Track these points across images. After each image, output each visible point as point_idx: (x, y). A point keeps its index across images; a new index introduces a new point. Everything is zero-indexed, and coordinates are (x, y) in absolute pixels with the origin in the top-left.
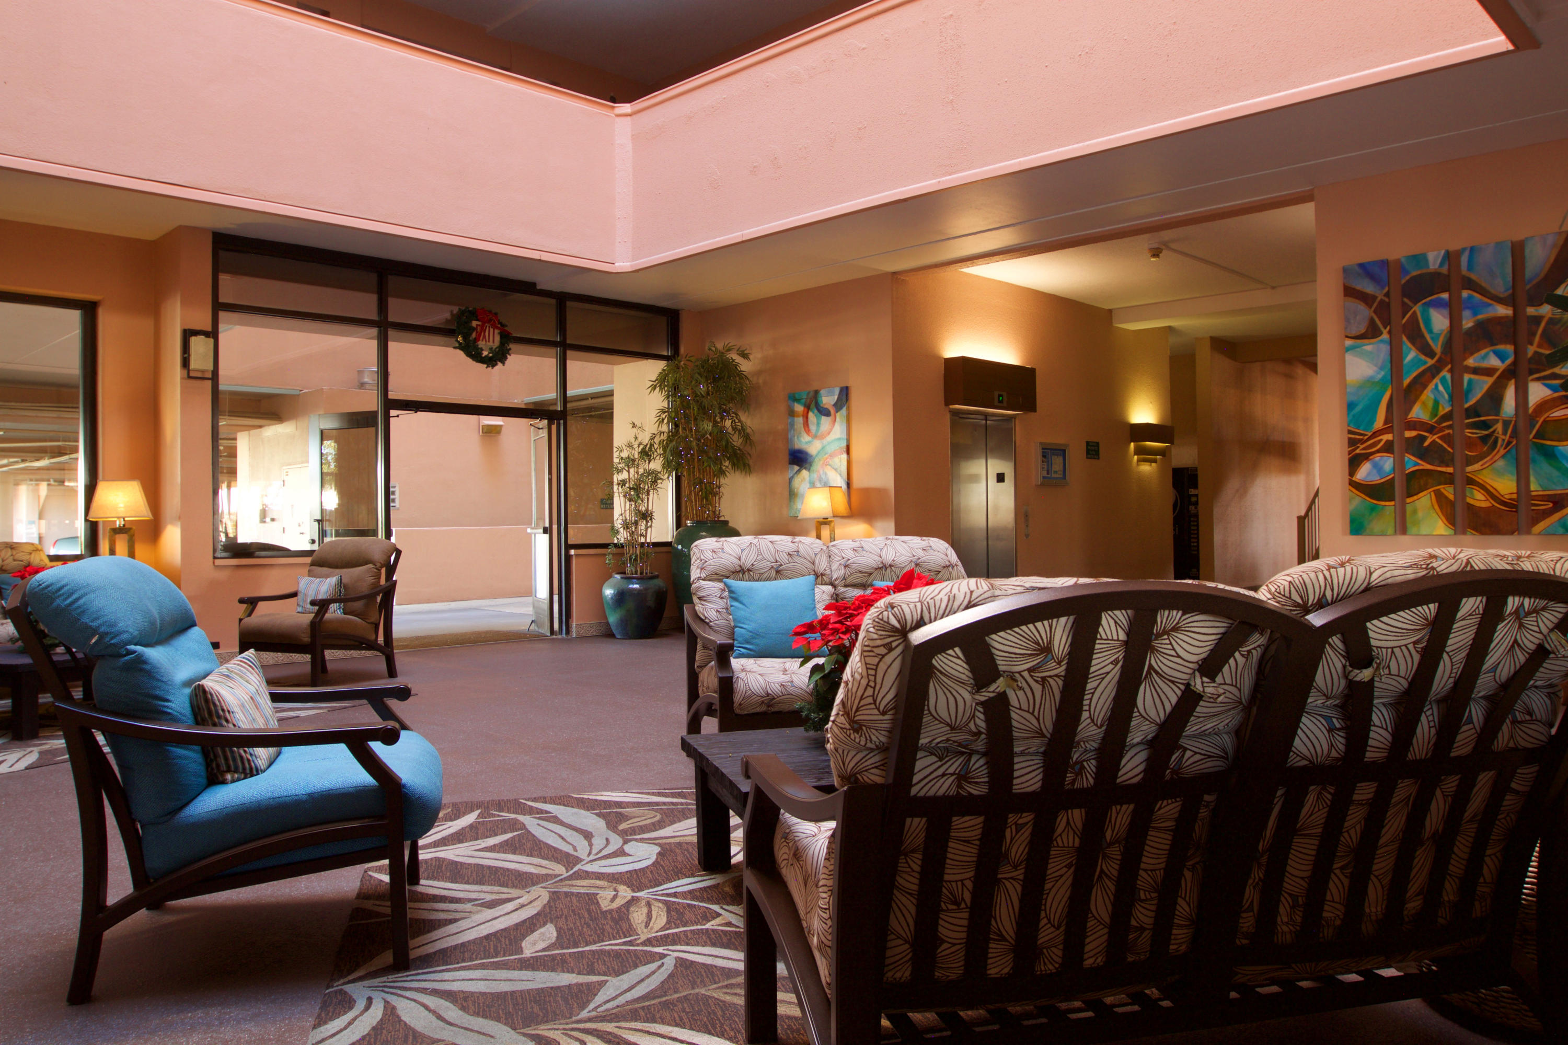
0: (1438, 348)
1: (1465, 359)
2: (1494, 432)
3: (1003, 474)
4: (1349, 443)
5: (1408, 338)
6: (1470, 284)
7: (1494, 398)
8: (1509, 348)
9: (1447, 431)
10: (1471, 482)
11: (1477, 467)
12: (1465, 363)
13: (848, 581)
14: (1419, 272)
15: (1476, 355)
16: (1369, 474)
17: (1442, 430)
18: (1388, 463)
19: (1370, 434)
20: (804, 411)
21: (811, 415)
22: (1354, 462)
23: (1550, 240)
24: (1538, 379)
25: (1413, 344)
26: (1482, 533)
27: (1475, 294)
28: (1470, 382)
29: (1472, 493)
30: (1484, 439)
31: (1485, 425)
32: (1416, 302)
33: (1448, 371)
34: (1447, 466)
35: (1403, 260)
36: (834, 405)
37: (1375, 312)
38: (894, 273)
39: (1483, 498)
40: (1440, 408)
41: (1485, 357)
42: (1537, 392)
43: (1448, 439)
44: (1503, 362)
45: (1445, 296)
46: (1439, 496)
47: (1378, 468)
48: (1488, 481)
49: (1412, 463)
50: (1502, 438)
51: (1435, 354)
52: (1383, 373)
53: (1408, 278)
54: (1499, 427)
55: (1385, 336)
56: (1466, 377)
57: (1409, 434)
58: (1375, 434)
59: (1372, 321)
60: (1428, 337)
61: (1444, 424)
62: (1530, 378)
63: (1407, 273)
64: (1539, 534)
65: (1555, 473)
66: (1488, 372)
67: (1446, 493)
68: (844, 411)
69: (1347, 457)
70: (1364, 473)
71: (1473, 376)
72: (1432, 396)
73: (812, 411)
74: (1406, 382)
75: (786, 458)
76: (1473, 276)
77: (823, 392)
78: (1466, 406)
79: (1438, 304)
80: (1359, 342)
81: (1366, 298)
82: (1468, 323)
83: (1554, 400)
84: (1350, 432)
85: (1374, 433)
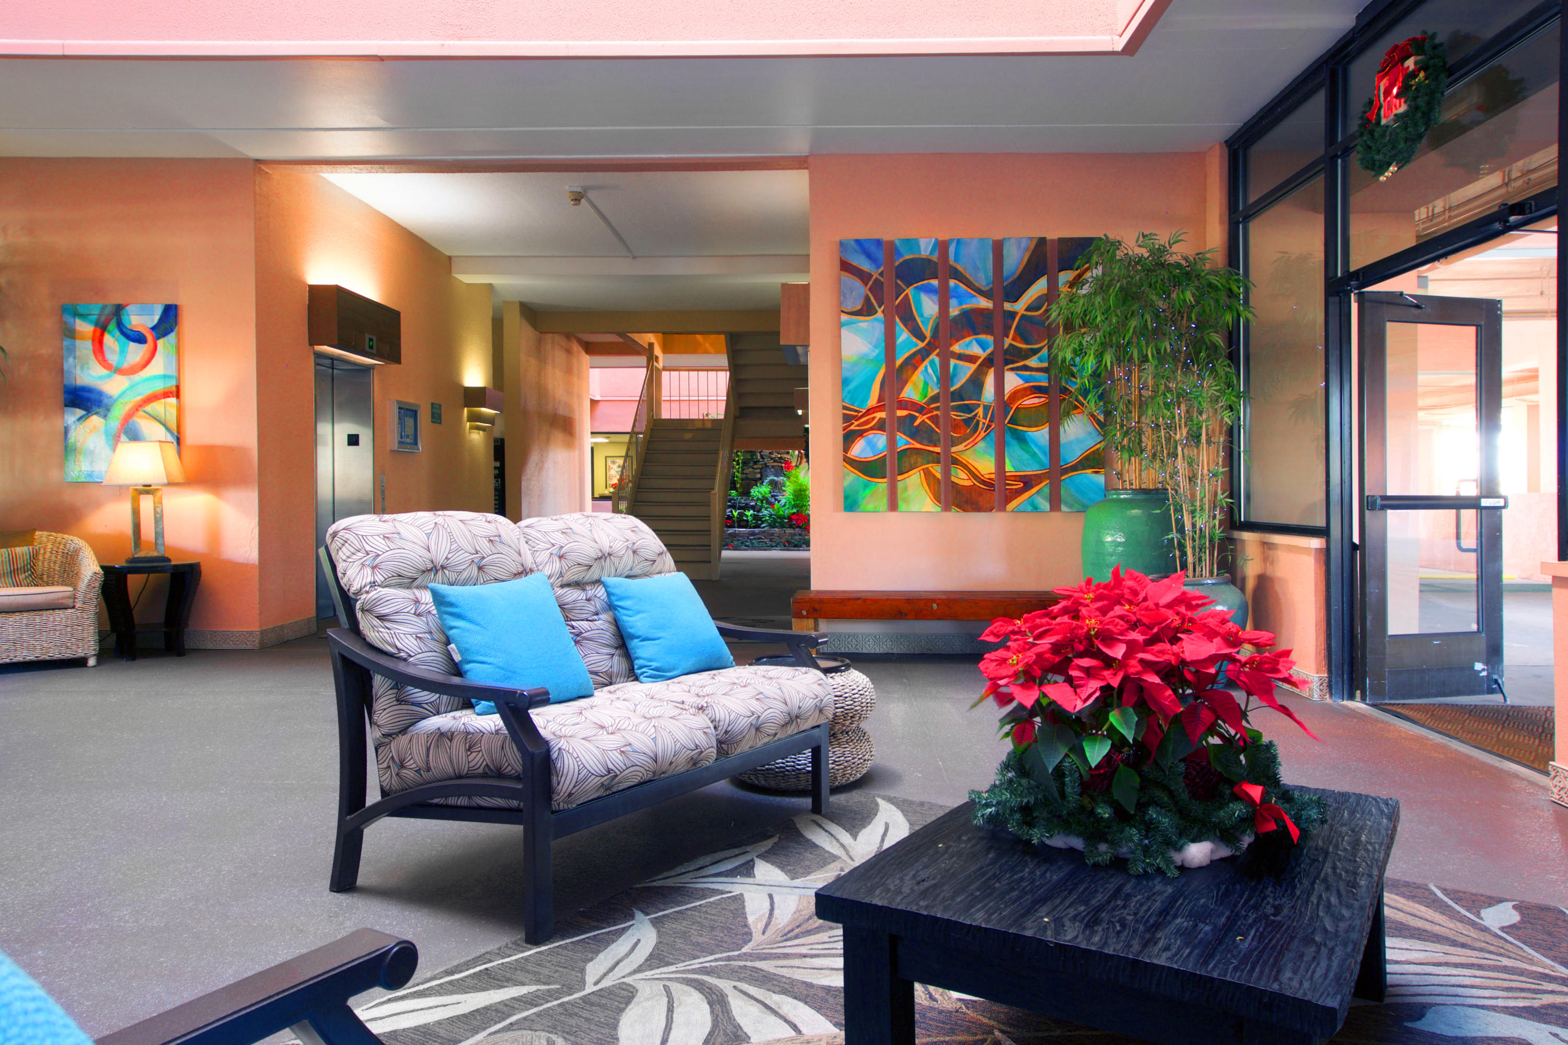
0: (928, 331)
1: (951, 345)
2: (976, 415)
3: (357, 436)
4: (844, 418)
5: (901, 319)
6: (957, 275)
7: (976, 383)
8: (989, 339)
9: (935, 413)
10: (956, 462)
11: (961, 447)
12: (951, 349)
13: (566, 579)
14: (911, 257)
15: (961, 342)
16: (863, 451)
17: (931, 411)
18: (880, 440)
19: (864, 411)
20: (94, 331)
21: (108, 339)
22: (849, 438)
23: (1024, 244)
24: (1012, 369)
25: (906, 326)
26: (965, 511)
27: (961, 284)
28: (955, 367)
29: (957, 473)
30: (967, 422)
31: (969, 409)
32: (909, 285)
33: (937, 355)
34: (935, 446)
35: (897, 242)
36: (153, 328)
37: (870, 290)
38: (258, 161)
39: (966, 477)
40: (929, 390)
41: (968, 345)
42: (1012, 381)
43: (934, 419)
44: (984, 351)
45: (935, 282)
46: (928, 474)
47: (872, 445)
48: (970, 461)
49: (902, 441)
50: (983, 422)
51: (925, 338)
52: (877, 351)
53: (901, 260)
54: (980, 411)
55: (880, 315)
56: (953, 362)
57: (901, 413)
58: (870, 411)
59: (867, 299)
60: (919, 320)
61: (933, 406)
62: (1006, 368)
63: (900, 255)
64: (1012, 511)
65: (1026, 456)
66: (971, 359)
67: (934, 472)
68: (172, 337)
69: (841, 433)
70: (859, 450)
71: (958, 362)
72: (922, 378)
73: (110, 332)
74: (899, 362)
75: (61, 398)
76: (960, 268)
77: (130, 308)
78: (952, 389)
79: (929, 290)
80: (854, 317)
81: (863, 276)
82: (954, 311)
83: (1025, 389)
84: (845, 408)
85: (868, 410)
